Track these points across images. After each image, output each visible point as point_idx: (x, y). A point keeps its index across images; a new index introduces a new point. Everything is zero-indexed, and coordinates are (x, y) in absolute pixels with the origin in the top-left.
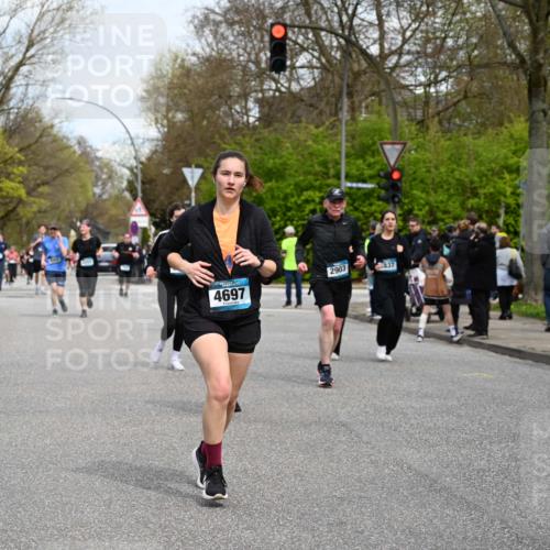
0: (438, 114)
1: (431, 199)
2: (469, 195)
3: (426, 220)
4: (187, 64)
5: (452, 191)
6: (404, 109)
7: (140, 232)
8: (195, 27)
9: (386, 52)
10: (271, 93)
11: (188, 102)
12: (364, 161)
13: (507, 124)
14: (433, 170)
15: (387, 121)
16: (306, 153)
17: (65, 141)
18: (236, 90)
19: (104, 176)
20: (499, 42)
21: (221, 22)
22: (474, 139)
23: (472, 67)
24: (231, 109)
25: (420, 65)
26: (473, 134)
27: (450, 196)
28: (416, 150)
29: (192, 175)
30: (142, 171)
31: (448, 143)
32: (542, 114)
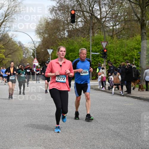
0: (116, 34)
1: (115, 57)
2: (125, 56)
3: (114, 63)
4: (48, 21)
5: (120, 55)
6: (107, 32)
7: (36, 67)
8: (50, 11)
9: (102, 17)
10: (71, 29)
11: (48, 32)
12: (97, 47)
13: (135, 37)
14: (115, 49)
15: (102, 36)
16: (81, 45)
17: (15, 42)
18: (61, 28)
19: (26, 52)
20: (133, 14)
21: (57, 10)
22: (126, 40)
23: (125, 21)
24: (60, 33)
25: (111, 21)
26: (126, 39)
27: (120, 56)
28: (110, 44)
29: (50, 51)
30: (36, 50)
31: (119, 42)
32: (145, 34)
